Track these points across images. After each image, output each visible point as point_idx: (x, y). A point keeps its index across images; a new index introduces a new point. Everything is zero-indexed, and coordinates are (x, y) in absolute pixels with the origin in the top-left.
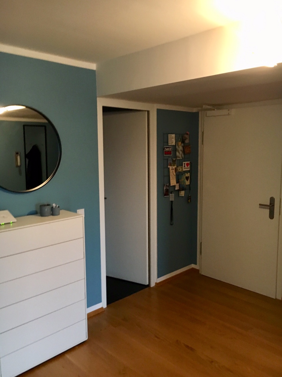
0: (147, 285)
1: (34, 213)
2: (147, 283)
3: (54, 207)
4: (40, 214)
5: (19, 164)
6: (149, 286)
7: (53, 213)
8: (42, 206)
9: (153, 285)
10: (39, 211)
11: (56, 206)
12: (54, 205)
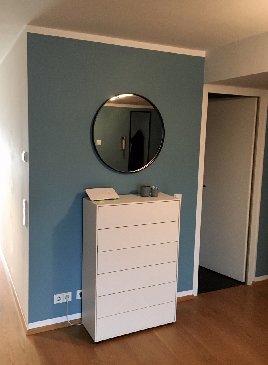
0: (244, 282)
1: (135, 193)
2: (244, 281)
3: (153, 189)
4: (140, 194)
5: (124, 148)
6: (245, 283)
7: (152, 194)
8: (142, 187)
9: (250, 283)
10: (139, 191)
11: (155, 188)
12: (153, 187)
